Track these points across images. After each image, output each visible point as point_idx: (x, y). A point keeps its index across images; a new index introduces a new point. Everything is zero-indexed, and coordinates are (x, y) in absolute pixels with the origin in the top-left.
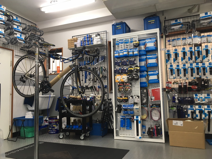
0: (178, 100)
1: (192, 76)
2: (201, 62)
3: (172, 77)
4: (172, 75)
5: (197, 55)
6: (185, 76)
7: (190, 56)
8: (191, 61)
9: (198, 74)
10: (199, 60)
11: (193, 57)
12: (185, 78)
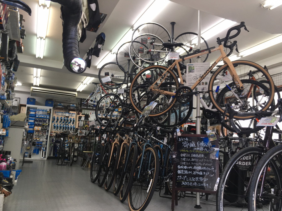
0: (55, 141)
1: (63, 130)
2: (68, 125)
3: (54, 130)
4: (54, 129)
5: (66, 121)
6: (60, 130)
7: (63, 121)
8: (64, 124)
9: (65, 130)
10: (67, 124)
11: (65, 122)
12: (60, 131)
